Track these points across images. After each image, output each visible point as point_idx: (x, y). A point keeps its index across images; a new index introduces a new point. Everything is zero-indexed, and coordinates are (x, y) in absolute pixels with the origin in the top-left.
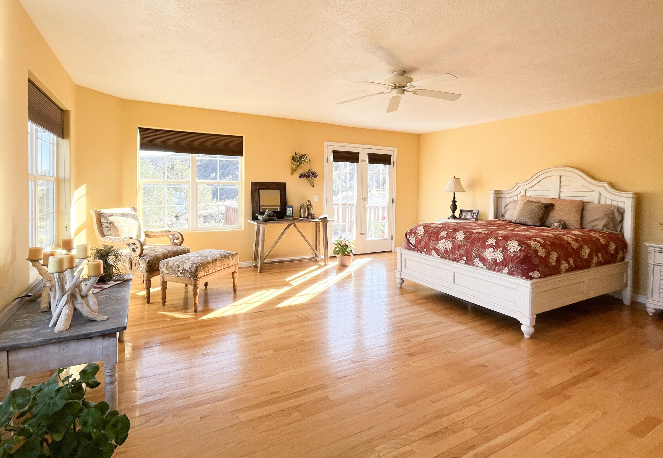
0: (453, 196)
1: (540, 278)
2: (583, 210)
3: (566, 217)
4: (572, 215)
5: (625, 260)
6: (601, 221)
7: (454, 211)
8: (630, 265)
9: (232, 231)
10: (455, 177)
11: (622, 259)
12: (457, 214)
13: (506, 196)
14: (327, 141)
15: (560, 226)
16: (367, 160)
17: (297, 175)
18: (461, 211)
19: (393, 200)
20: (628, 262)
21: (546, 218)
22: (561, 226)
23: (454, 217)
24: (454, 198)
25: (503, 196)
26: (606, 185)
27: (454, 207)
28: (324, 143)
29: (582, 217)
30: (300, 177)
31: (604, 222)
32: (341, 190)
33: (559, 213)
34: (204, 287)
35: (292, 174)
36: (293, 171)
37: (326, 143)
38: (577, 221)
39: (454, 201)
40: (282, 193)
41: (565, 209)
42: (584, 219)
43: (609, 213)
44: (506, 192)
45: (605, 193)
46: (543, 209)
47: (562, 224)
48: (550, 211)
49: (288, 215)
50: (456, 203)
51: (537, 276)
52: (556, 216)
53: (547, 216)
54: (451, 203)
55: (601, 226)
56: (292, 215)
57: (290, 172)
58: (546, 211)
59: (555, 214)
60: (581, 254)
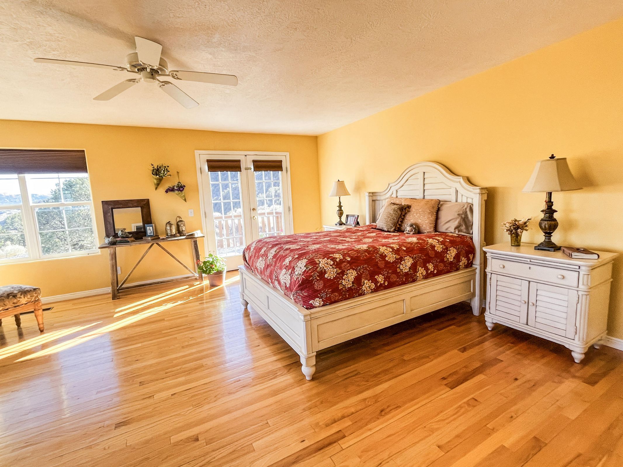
0: (339, 201)
1: (323, 305)
2: (438, 210)
3: (420, 220)
4: (426, 217)
5: (473, 266)
6: (454, 222)
7: (340, 217)
8: (478, 271)
9: (87, 257)
10: (339, 181)
11: (469, 265)
12: (344, 219)
13: (382, 198)
14: (197, 150)
15: (412, 231)
16: (252, 168)
17: (162, 190)
18: (347, 216)
19: (289, 208)
20: (476, 268)
21: (402, 222)
22: (414, 230)
23: (341, 224)
24: (340, 202)
25: (378, 198)
26: (461, 180)
27: (341, 213)
28: (194, 152)
29: (437, 218)
30: (167, 192)
31: (456, 223)
32: (222, 202)
33: (415, 216)
34: (16, 327)
35: (156, 189)
36: (157, 185)
37: (197, 152)
38: (430, 224)
39: (340, 206)
40: (145, 210)
41: (420, 210)
42: (439, 221)
43: (461, 212)
44: (382, 194)
45: (461, 191)
46: (399, 212)
47: (415, 229)
48: (406, 213)
49: (148, 234)
50: (342, 208)
51: (319, 305)
52: (411, 219)
53: (403, 219)
54: (338, 208)
55: (453, 228)
56: (152, 234)
57: (154, 187)
58: (402, 214)
59: (411, 217)
60: (399, 268)
